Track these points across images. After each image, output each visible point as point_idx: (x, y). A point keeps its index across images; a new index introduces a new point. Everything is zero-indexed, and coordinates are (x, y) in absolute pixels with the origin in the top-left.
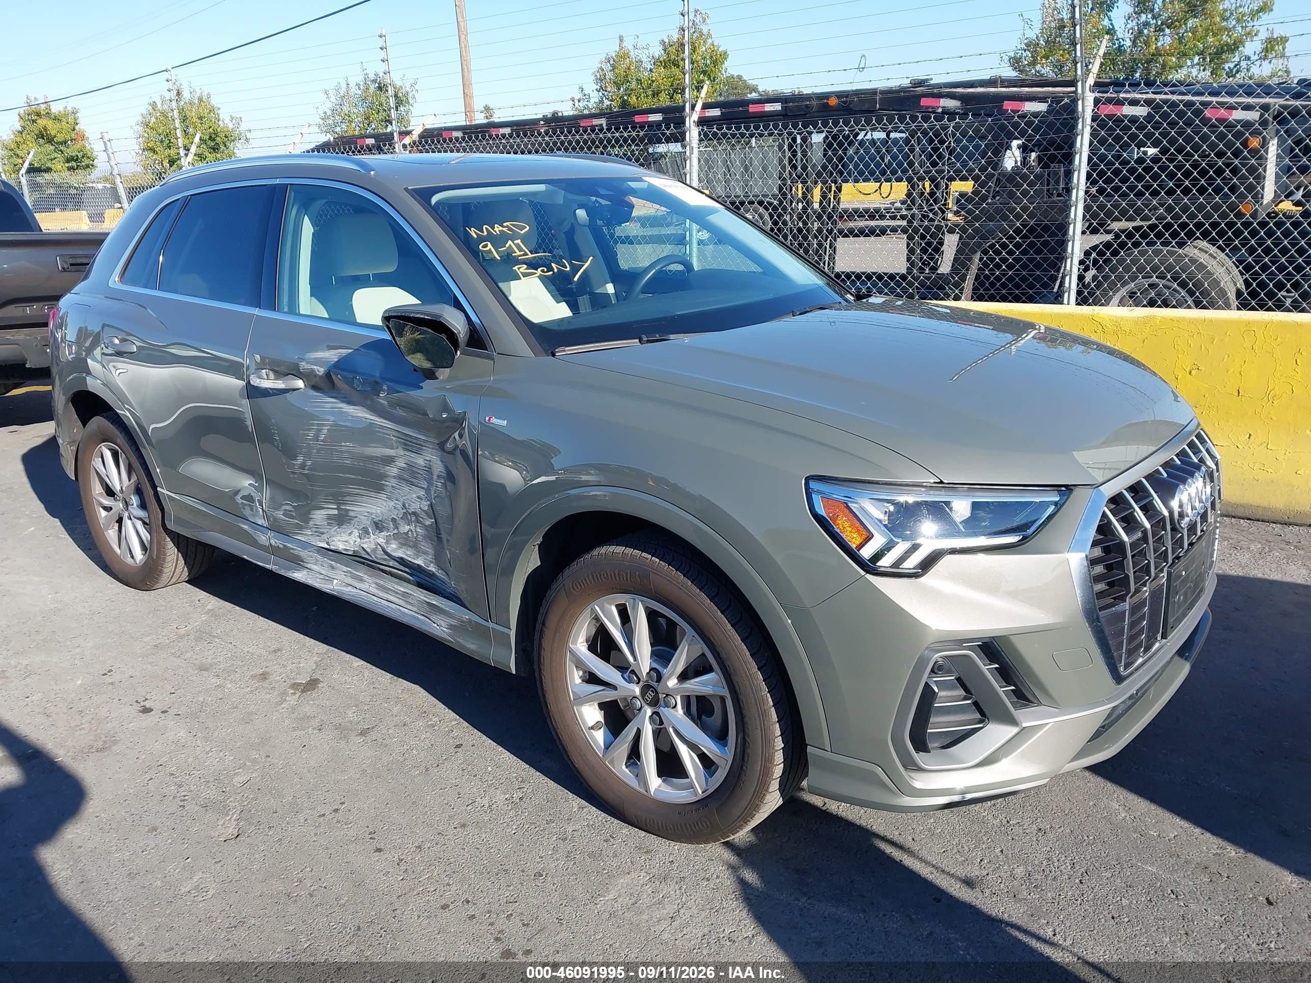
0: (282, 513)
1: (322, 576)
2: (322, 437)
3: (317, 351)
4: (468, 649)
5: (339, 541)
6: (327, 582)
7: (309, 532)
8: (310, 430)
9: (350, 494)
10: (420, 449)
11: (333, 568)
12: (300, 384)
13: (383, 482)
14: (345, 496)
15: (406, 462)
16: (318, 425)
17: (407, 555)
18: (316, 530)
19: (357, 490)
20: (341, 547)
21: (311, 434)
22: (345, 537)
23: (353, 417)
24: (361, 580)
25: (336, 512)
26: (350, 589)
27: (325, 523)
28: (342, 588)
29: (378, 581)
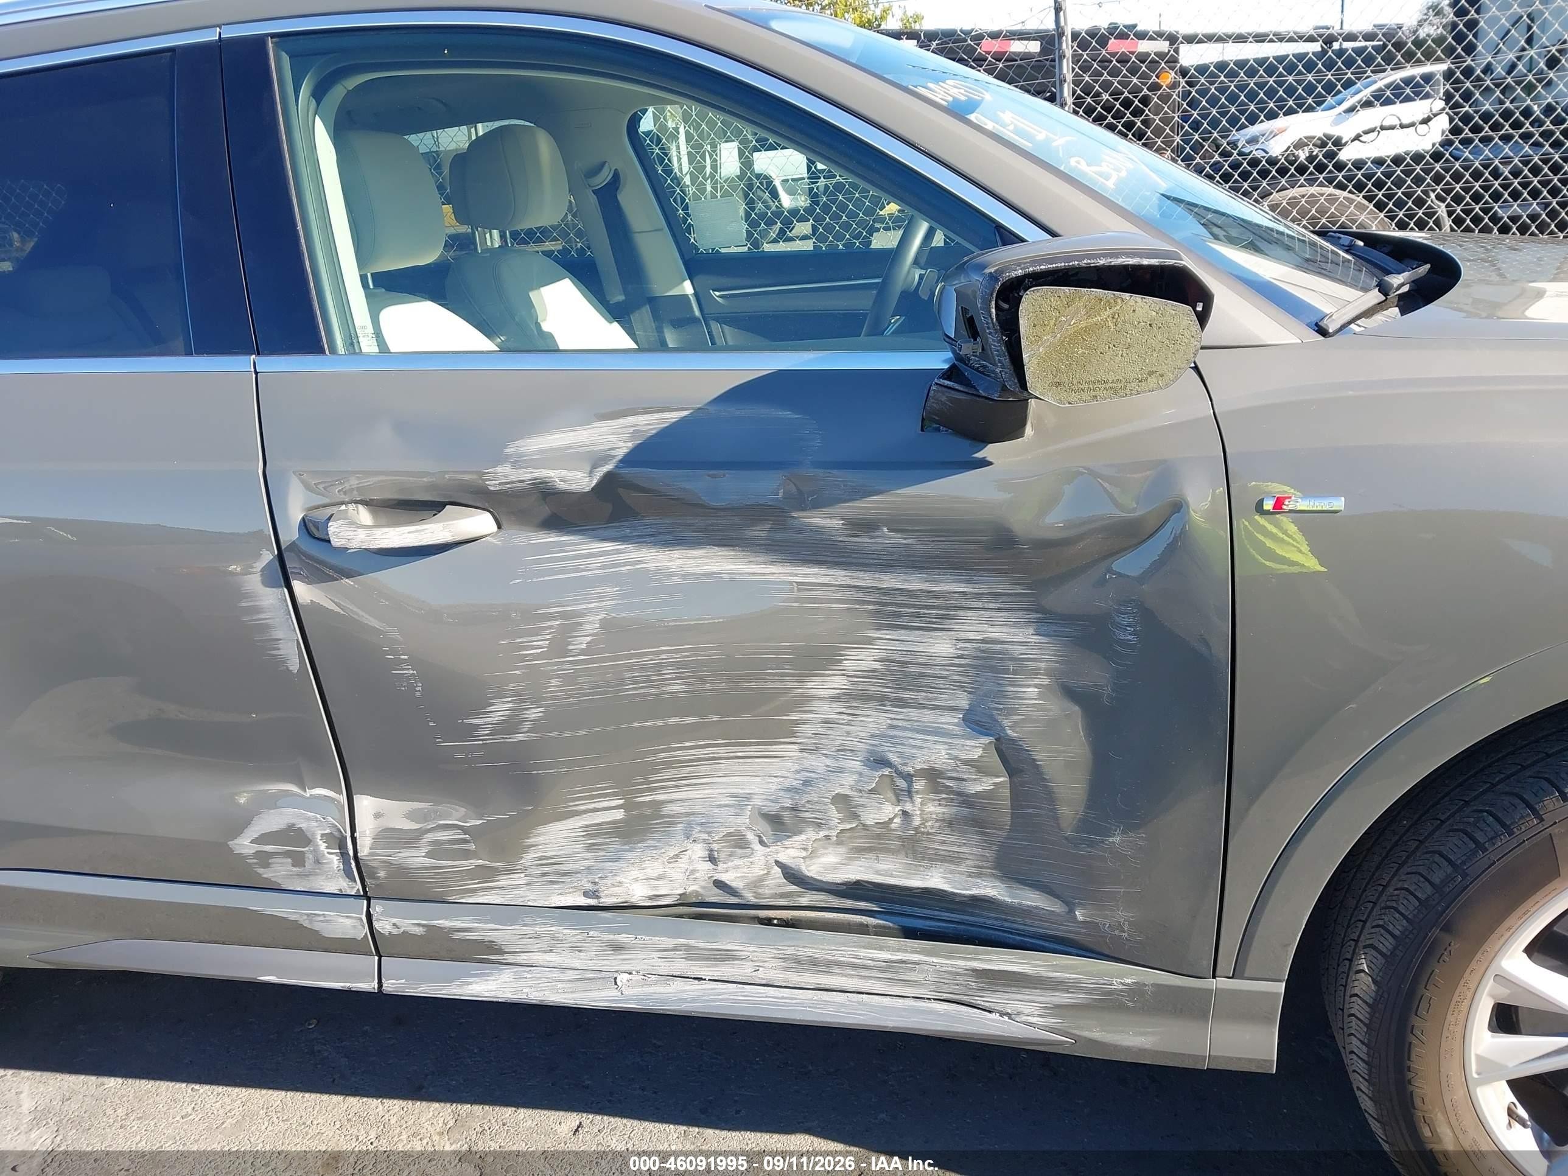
0: (423, 851)
1: (570, 975)
2: (582, 643)
3: (547, 430)
4: (1127, 1050)
5: (636, 880)
6: (592, 985)
7: (520, 879)
8: (536, 632)
9: (670, 765)
10: (944, 617)
11: (618, 948)
12: (481, 523)
13: (794, 716)
14: (658, 772)
15: (883, 655)
16: (562, 615)
17: (878, 873)
18: (546, 869)
19: (694, 752)
20: (638, 893)
21: (541, 643)
22: (654, 868)
23: (685, 576)
24: (728, 957)
25: (619, 814)
26: (678, 985)
27: (580, 847)
28: (652, 989)
29: (792, 951)
